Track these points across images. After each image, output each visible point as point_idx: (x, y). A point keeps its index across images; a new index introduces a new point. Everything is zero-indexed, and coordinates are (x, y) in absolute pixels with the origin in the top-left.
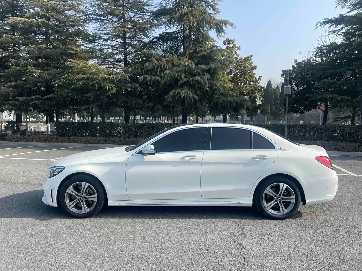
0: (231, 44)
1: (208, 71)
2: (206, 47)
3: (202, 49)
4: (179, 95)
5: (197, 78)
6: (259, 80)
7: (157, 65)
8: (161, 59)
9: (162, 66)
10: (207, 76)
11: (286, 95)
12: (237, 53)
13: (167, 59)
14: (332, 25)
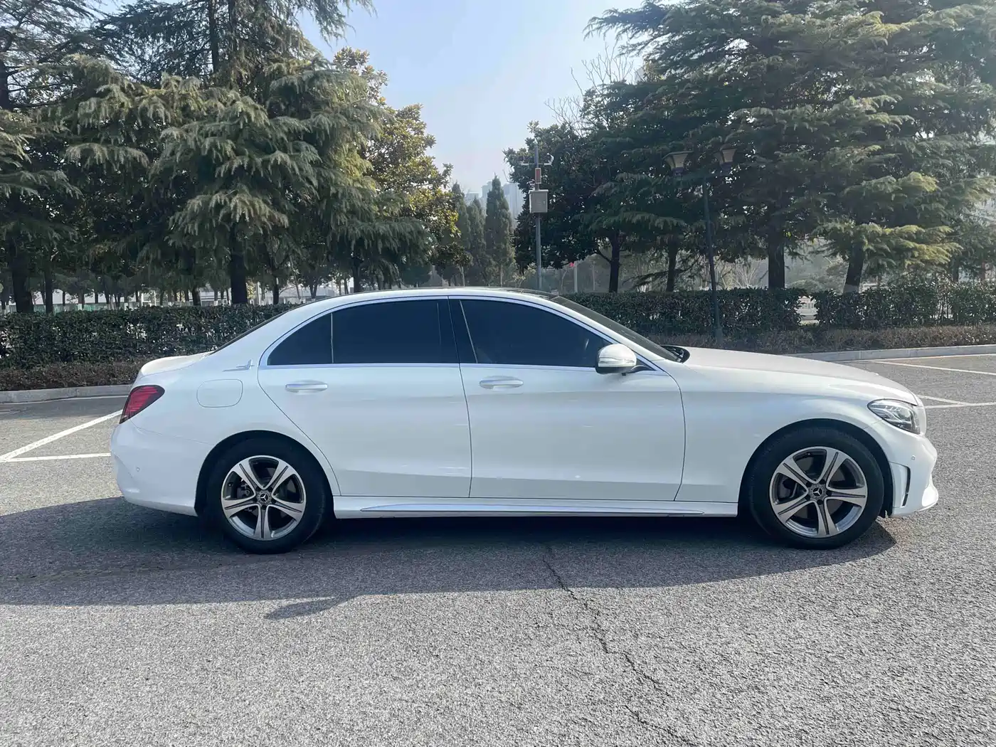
0: (357, 66)
1: (310, 138)
2: (294, 64)
3: (279, 68)
4: (223, 212)
5: (279, 156)
6: (446, 176)
7: (127, 111)
8: (140, 91)
9: (150, 114)
10: (310, 153)
11: (536, 215)
12: (378, 94)
13: (163, 91)
14: (624, 31)
